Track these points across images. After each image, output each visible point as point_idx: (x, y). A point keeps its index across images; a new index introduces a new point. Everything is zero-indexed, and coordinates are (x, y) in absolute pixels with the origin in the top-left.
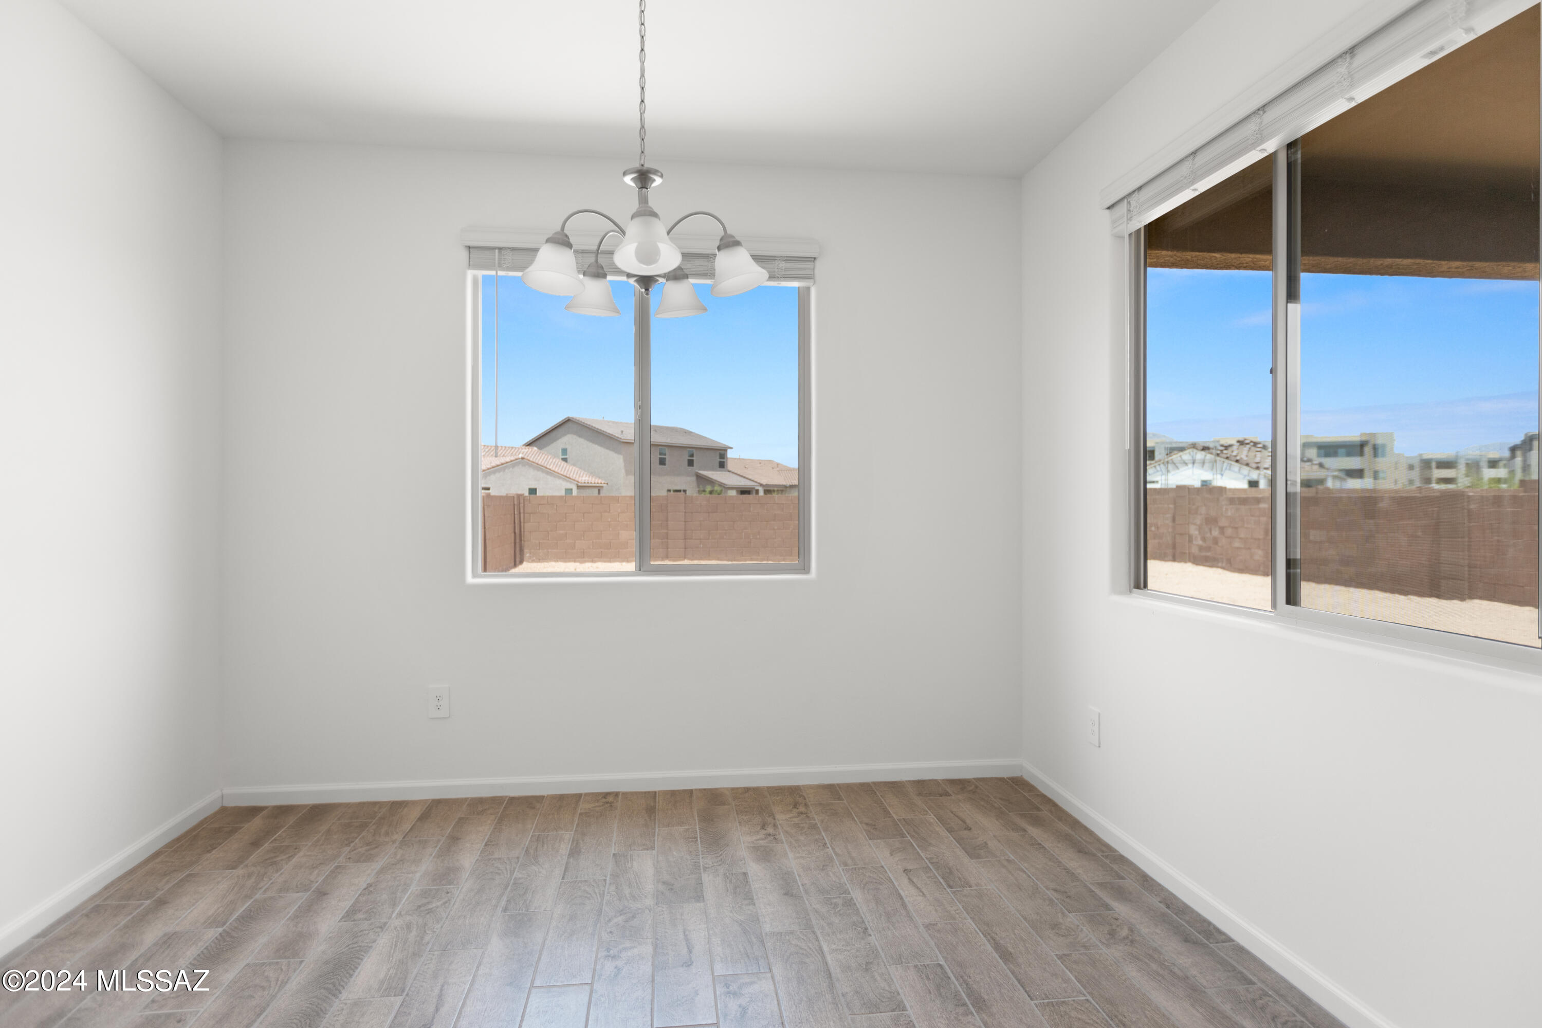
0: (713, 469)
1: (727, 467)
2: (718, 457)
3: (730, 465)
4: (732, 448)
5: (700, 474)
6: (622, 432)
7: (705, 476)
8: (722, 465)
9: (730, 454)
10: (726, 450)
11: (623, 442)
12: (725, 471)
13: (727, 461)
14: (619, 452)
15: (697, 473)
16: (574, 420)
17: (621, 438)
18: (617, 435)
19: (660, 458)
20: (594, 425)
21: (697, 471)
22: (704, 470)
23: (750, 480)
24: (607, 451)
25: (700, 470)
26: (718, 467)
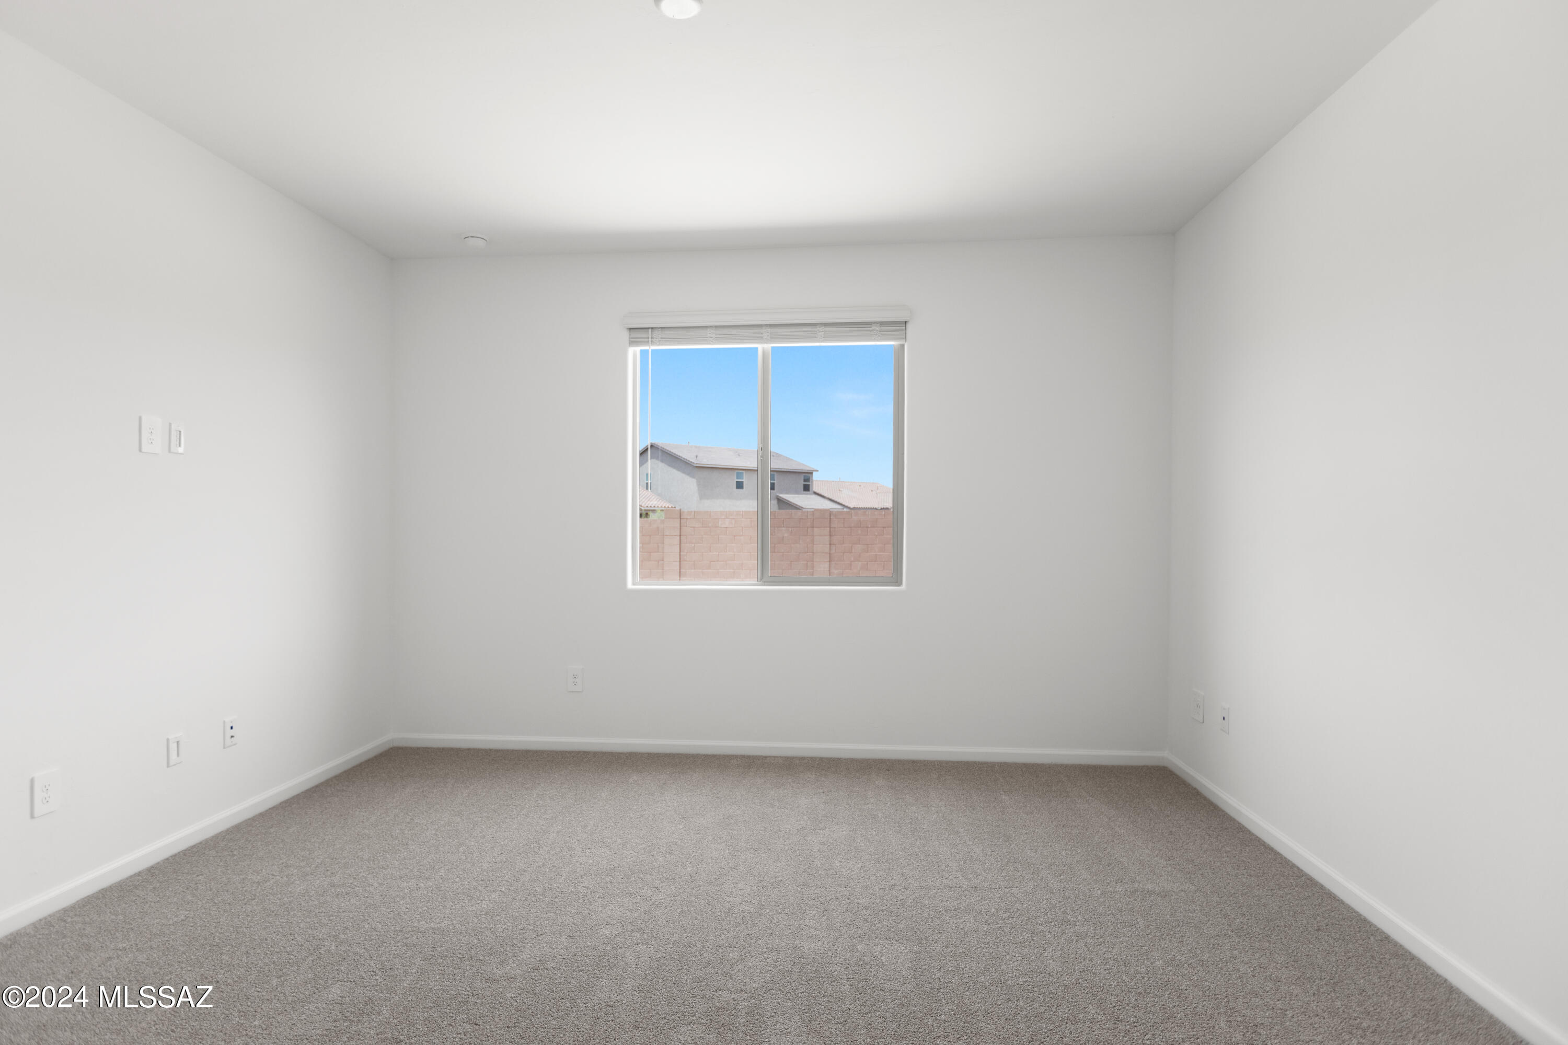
0: (797, 492)
1: (812, 489)
2: (802, 481)
3: (815, 487)
4: (817, 471)
5: (780, 497)
6: (697, 457)
7: (786, 500)
8: (807, 488)
9: (816, 477)
10: (812, 473)
11: (697, 467)
12: (810, 494)
13: (812, 482)
14: (693, 477)
15: (778, 496)
16: (655, 446)
17: (694, 463)
18: (691, 460)
19: (737, 482)
20: (672, 451)
21: (778, 494)
22: (786, 493)
23: (839, 503)
24: (683, 475)
25: (781, 493)
26: (802, 489)
